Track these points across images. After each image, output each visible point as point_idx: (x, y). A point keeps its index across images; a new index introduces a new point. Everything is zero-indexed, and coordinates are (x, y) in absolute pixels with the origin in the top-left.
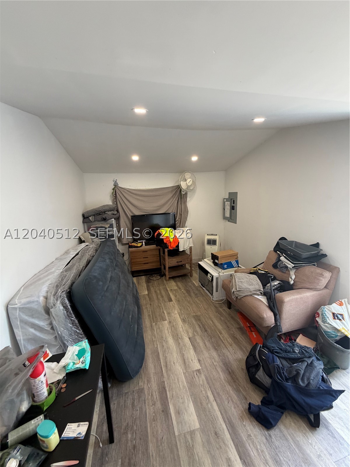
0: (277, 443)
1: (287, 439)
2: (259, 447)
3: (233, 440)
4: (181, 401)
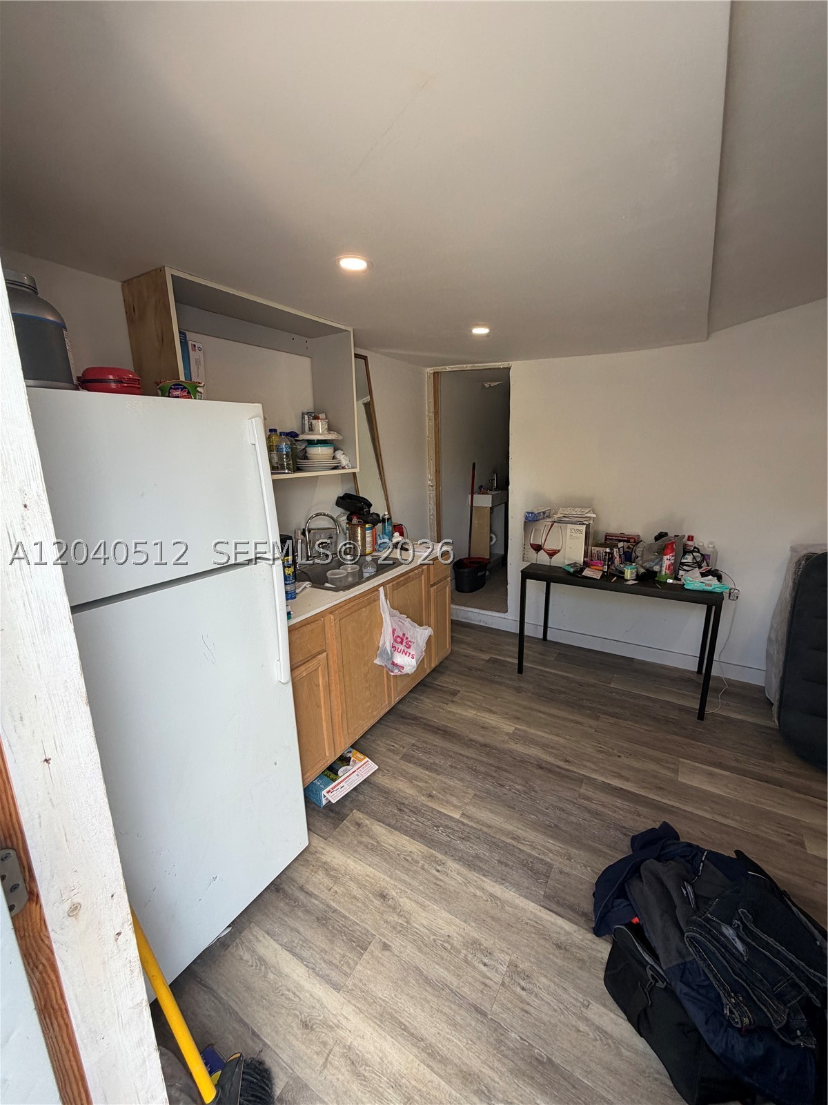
0: (612, 832)
1: (609, 846)
2: (621, 812)
3: (644, 796)
4: (731, 786)
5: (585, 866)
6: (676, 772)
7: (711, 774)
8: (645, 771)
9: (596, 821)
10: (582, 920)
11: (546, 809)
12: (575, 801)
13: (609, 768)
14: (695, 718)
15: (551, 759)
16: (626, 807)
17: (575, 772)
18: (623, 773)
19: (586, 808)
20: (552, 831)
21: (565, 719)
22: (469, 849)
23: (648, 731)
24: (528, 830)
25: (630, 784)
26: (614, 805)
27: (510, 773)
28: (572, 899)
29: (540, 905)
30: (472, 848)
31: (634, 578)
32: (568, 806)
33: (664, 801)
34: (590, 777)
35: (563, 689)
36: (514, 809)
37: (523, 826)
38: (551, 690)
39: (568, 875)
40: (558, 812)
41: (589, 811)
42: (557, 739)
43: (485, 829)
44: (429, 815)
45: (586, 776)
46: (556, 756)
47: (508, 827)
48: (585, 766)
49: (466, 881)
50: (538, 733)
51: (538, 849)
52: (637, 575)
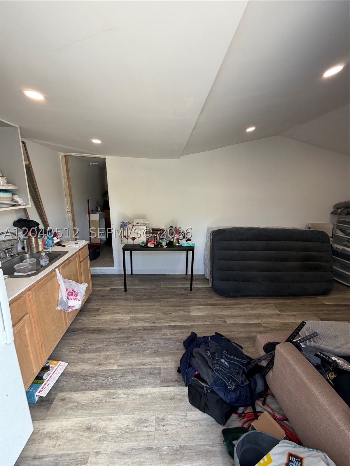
0: (177, 344)
1: (177, 350)
2: (177, 334)
3: (183, 325)
4: (205, 311)
5: (172, 362)
6: (189, 312)
7: (199, 309)
8: (181, 316)
9: (170, 342)
10: (176, 383)
11: (152, 346)
12: (161, 338)
13: (169, 319)
14: (190, 291)
15: (148, 324)
16: (178, 332)
17: (158, 326)
18: (174, 319)
19: (165, 339)
20: (156, 354)
21: (149, 306)
22: (125, 380)
23: (178, 300)
24: (147, 358)
25: (177, 322)
26: (174, 333)
27: (133, 337)
28: (170, 377)
29: (161, 387)
30: (126, 379)
31: (166, 245)
32: (159, 341)
33: (189, 324)
34: (164, 326)
35: (145, 294)
36: (140, 352)
37: (145, 357)
38: (140, 296)
39: (167, 368)
40: (156, 345)
41: (167, 339)
42: (148, 315)
43: (130, 367)
44: (102, 374)
45: (162, 326)
46: (149, 322)
47: (139, 361)
48: (161, 322)
49: (128, 396)
50: (140, 315)
51: (153, 364)
52: (166, 244)
